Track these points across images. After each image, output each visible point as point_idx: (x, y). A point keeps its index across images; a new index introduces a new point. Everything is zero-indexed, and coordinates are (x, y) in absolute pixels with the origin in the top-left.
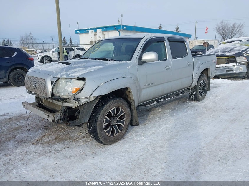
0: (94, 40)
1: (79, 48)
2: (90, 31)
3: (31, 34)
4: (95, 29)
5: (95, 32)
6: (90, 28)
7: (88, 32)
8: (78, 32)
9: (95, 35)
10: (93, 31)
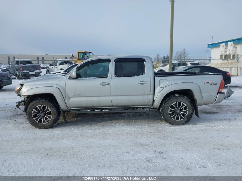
0: (224, 54)
1: (194, 62)
2: (221, 45)
3: (185, 50)
4: (226, 42)
5: (227, 45)
6: (221, 42)
7: (219, 46)
8: (210, 46)
9: (227, 48)
10: (224, 44)
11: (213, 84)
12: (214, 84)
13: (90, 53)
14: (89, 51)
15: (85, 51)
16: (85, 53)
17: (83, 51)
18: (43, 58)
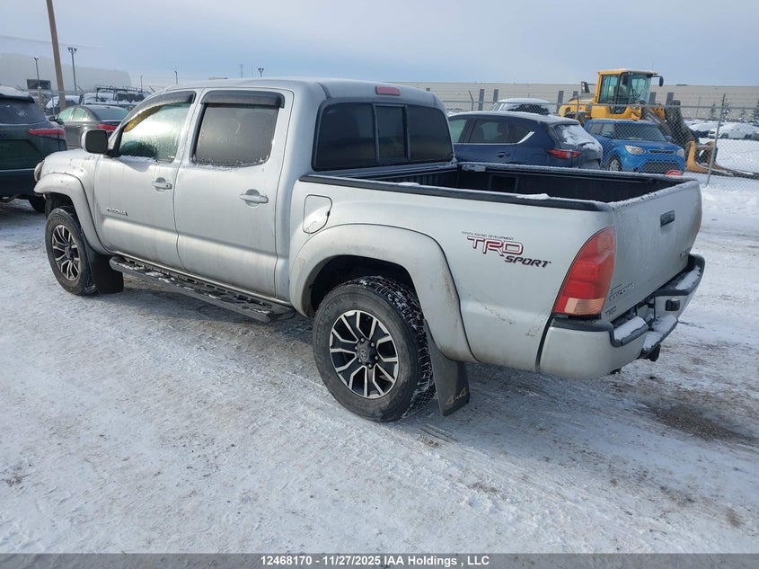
11: (523, 261)
12: (531, 262)
13: (649, 76)
14: (646, 71)
15: (624, 70)
16: (626, 78)
17: (620, 70)
18: (496, 92)
